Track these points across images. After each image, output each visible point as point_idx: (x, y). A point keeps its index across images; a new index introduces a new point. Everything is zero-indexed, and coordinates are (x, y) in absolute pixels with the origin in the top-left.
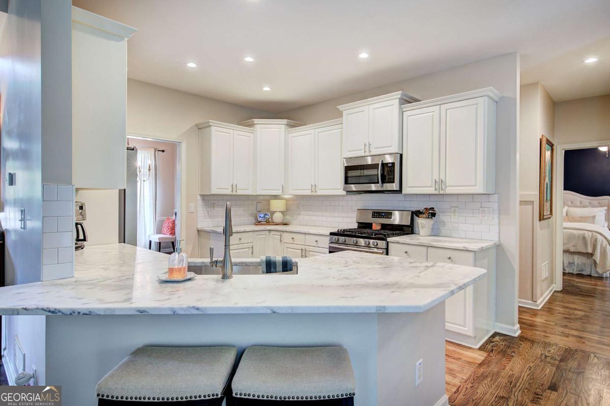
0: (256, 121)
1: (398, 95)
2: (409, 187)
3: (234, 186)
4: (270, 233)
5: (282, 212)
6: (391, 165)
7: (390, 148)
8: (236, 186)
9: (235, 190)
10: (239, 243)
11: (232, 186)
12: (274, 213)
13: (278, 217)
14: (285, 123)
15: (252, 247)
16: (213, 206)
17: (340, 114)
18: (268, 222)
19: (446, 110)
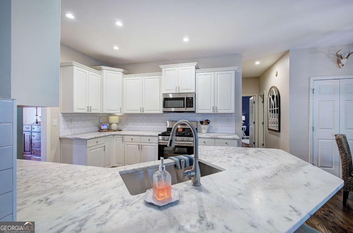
0: (103, 67)
1: (195, 64)
2: (200, 110)
3: (89, 108)
4: (114, 137)
5: (117, 124)
6: (191, 98)
7: (191, 90)
8: (91, 107)
9: (89, 110)
10: (96, 144)
11: (88, 107)
12: (112, 124)
13: (114, 126)
14: (122, 71)
15: (105, 146)
16: (71, 120)
17: (160, 70)
18: (109, 130)
19: (218, 74)
